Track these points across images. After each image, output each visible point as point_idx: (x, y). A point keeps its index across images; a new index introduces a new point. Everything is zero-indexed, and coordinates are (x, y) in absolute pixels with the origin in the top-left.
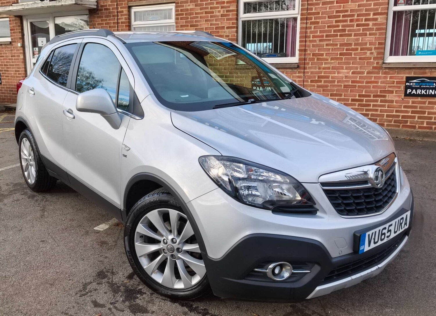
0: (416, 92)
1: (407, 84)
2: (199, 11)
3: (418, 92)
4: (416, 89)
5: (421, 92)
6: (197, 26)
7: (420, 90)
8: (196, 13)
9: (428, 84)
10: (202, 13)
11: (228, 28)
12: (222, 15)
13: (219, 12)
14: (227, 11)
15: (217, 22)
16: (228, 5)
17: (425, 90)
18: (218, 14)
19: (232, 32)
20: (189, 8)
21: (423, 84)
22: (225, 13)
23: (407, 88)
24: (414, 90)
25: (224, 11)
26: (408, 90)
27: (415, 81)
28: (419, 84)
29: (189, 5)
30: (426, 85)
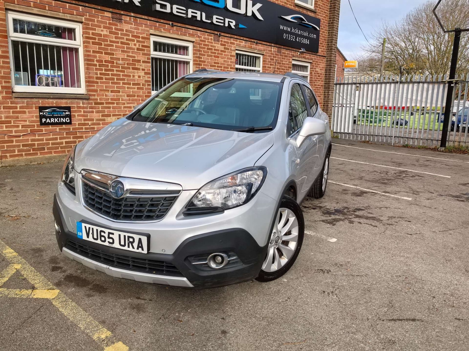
0: (51, 121)
1: (41, 113)
2: (114, 39)
3: (52, 120)
4: (50, 118)
5: (54, 121)
6: (113, 54)
7: (53, 119)
8: (111, 41)
9: (58, 113)
10: (118, 42)
11: (144, 62)
12: (138, 49)
13: (135, 45)
14: (143, 46)
15: (133, 55)
16: (143, 40)
17: (57, 119)
18: (134, 47)
19: (147, 67)
20: (102, 33)
21: (55, 113)
22: (141, 47)
23: (41, 117)
24: (48, 119)
25: (139, 46)
26: (43, 119)
27: (47, 111)
28: (51, 113)
29: (102, 31)
30: (57, 114)
